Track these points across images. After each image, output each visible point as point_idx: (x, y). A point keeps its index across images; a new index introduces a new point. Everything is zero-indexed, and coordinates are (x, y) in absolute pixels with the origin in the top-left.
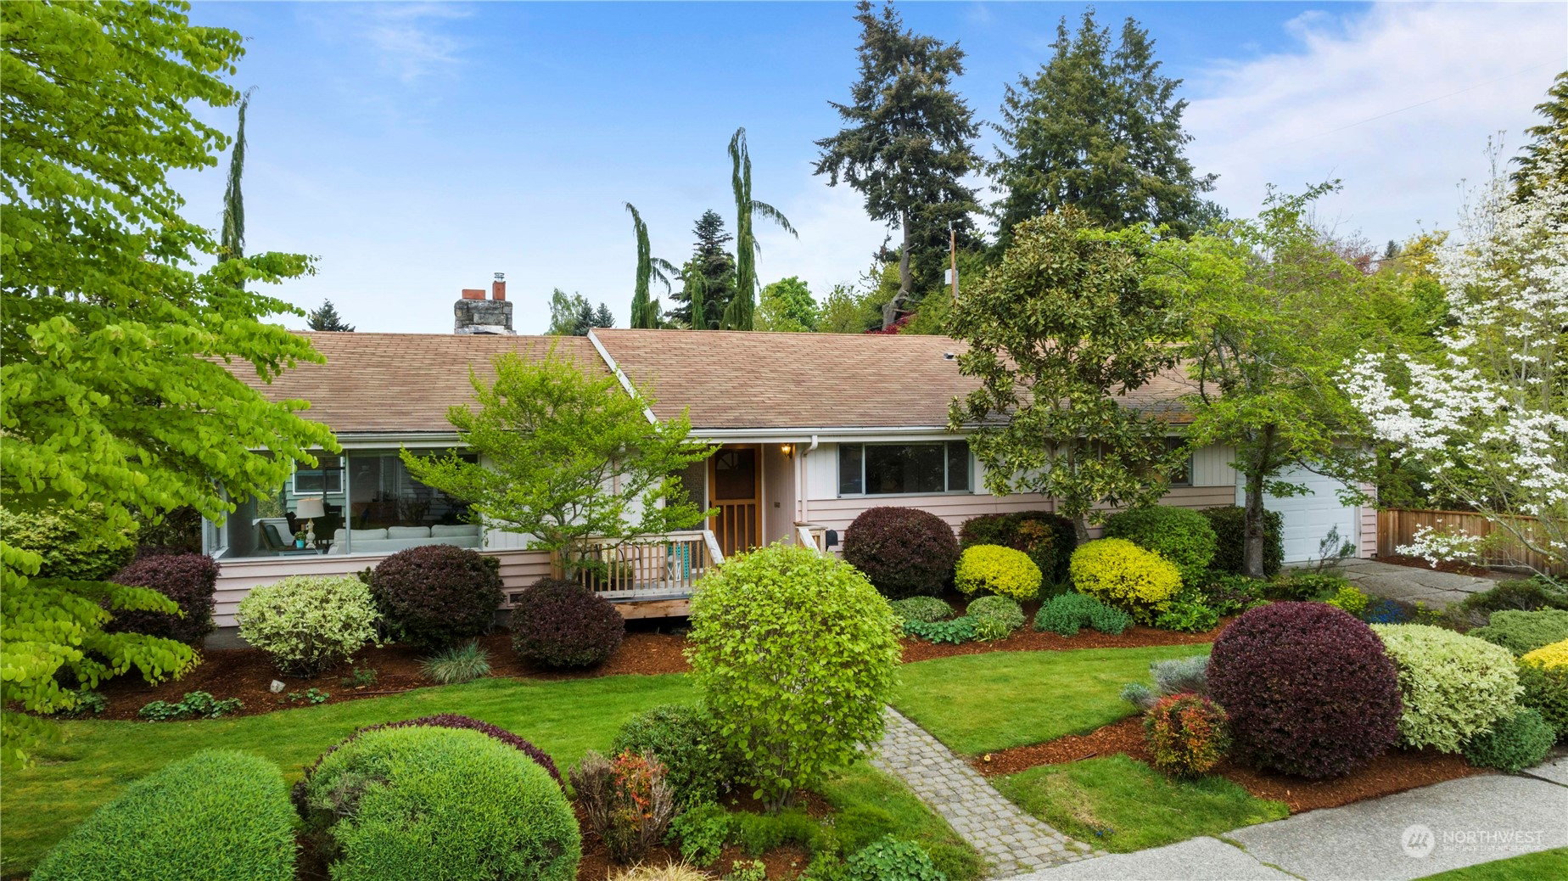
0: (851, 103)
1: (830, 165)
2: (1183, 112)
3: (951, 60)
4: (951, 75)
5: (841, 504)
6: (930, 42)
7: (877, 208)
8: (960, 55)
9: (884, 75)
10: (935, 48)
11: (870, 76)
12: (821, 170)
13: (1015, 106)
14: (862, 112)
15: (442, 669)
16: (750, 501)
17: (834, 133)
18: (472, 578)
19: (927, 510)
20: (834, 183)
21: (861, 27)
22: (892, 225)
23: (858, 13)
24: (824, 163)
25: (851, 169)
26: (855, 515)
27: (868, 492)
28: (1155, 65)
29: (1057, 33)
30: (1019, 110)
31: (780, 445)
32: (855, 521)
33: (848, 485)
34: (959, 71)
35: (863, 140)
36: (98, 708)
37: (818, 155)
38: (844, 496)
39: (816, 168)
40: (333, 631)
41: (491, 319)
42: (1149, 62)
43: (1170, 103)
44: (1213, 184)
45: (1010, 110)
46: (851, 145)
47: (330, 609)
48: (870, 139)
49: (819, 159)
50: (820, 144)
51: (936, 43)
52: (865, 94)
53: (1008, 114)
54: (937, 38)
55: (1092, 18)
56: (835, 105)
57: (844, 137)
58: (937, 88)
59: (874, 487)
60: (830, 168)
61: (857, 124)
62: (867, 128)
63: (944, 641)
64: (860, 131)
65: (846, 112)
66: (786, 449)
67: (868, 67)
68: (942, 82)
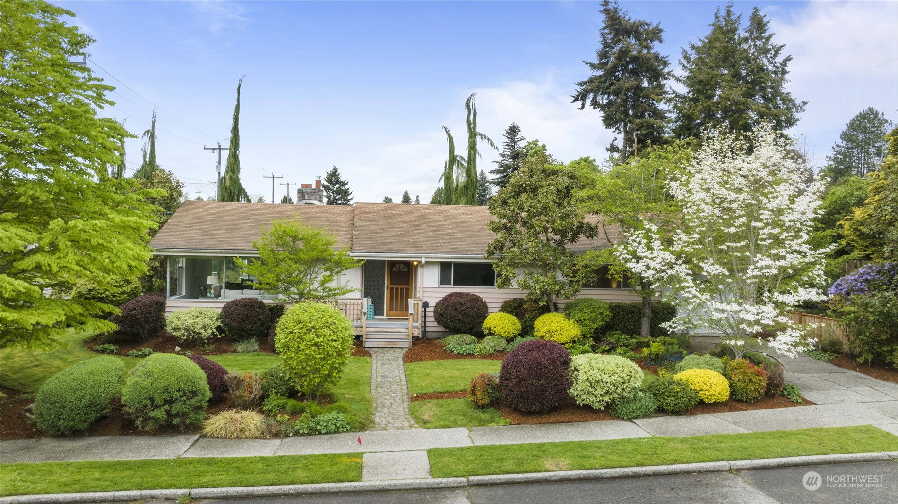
0: (596, 61)
1: (581, 97)
2: (789, 63)
3: (656, 34)
4: (656, 43)
5: (439, 290)
6: (642, 24)
7: (609, 122)
8: (661, 31)
9: (615, 44)
10: (646, 27)
11: (606, 45)
12: (576, 100)
13: (689, 62)
14: (601, 66)
15: (239, 348)
16: (407, 286)
17: (586, 79)
18: (256, 312)
19: (478, 295)
20: (583, 107)
21: (603, 17)
22: (617, 131)
23: (602, 8)
24: (578, 96)
25: (594, 99)
26: (444, 295)
27: (454, 285)
28: (770, 36)
29: (714, 17)
30: (691, 64)
31: (413, 261)
32: (444, 298)
33: (444, 280)
34: (661, 41)
35: (601, 82)
36: (115, 351)
37: (575, 90)
38: (442, 286)
39: (573, 99)
40: (198, 329)
41: (313, 197)
42: (766, 34)
43: (779, 59)
44: (804, 108)
45: (685, 63)
46: (594, 85)
47: (199, 320)
48: (605, 82)
49: (575, 94)
50: (578, 84)
51: (647, 24)
52: (603, 55)
53: (684, 66)
54: (647, 21)
55: (731, 9)
56: (587, 63)
57: (591, 80)
58: (645, 51)
59: (456, 283)
60: (582, 99)
61: (600, 73)
62: (604, 75)
63: (459, 353)
64: (601, 77)
65: (593, 66)
66: (415, 263)
67: (605, 40)
68: (648, 47)
